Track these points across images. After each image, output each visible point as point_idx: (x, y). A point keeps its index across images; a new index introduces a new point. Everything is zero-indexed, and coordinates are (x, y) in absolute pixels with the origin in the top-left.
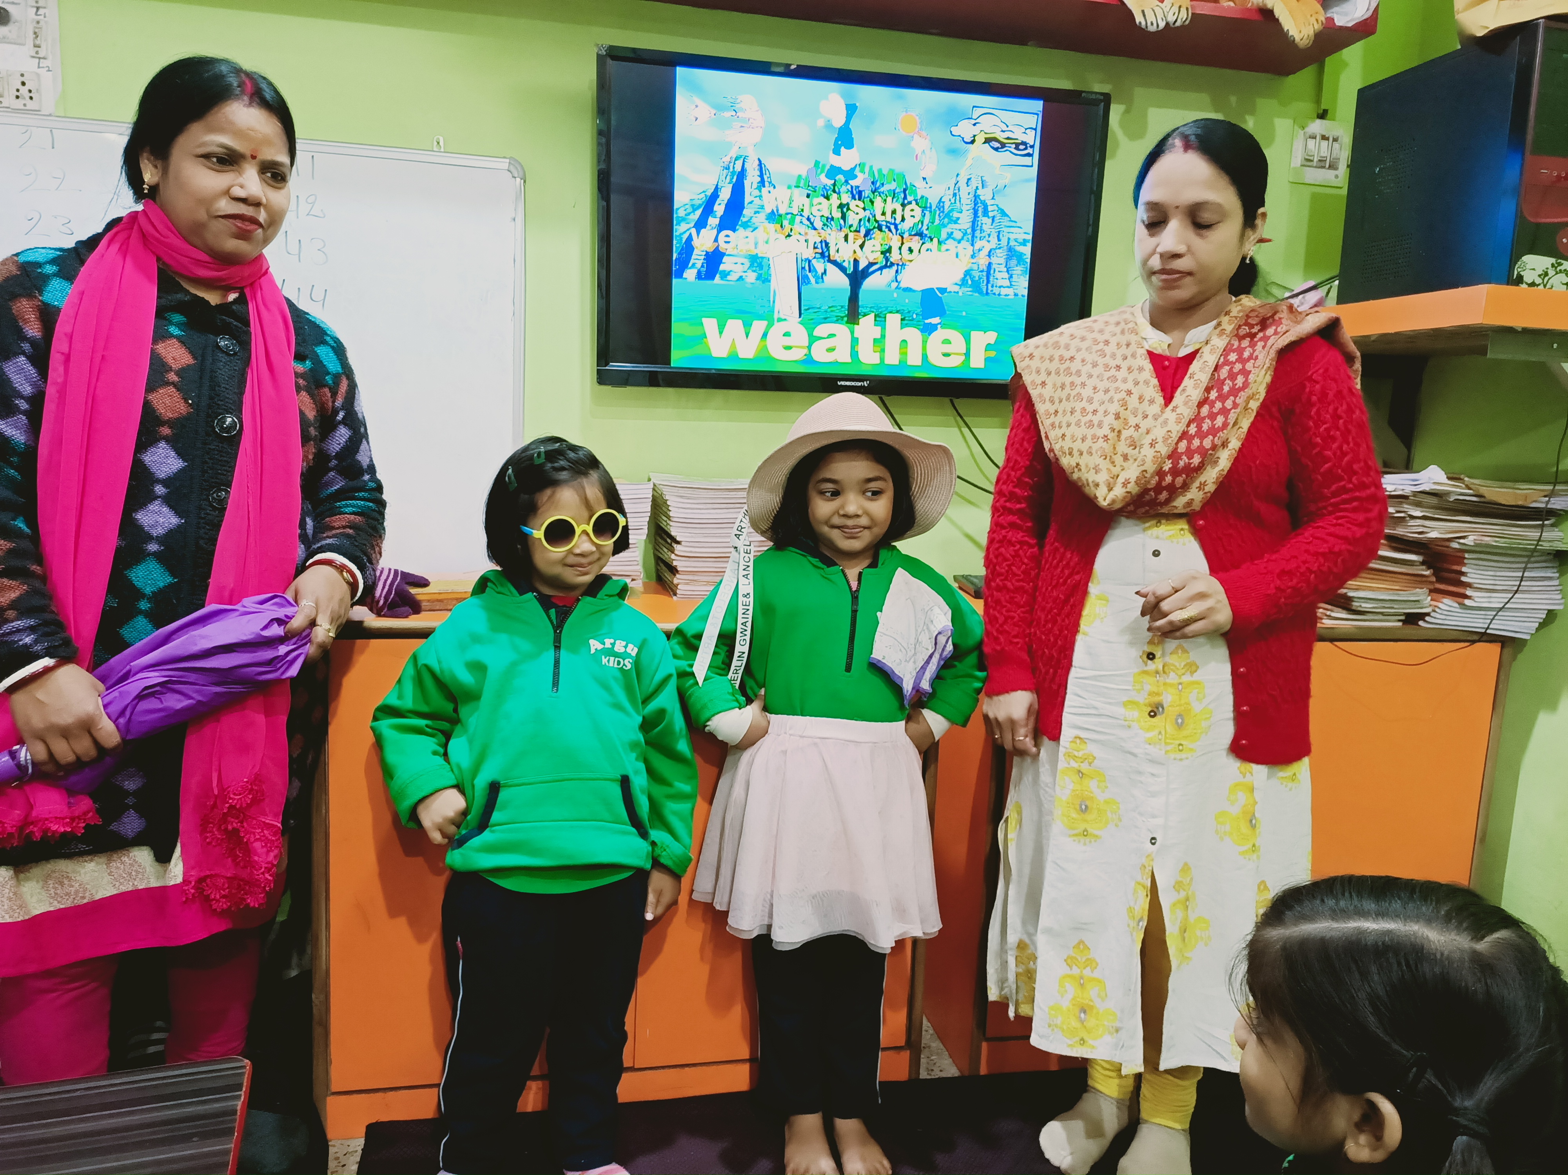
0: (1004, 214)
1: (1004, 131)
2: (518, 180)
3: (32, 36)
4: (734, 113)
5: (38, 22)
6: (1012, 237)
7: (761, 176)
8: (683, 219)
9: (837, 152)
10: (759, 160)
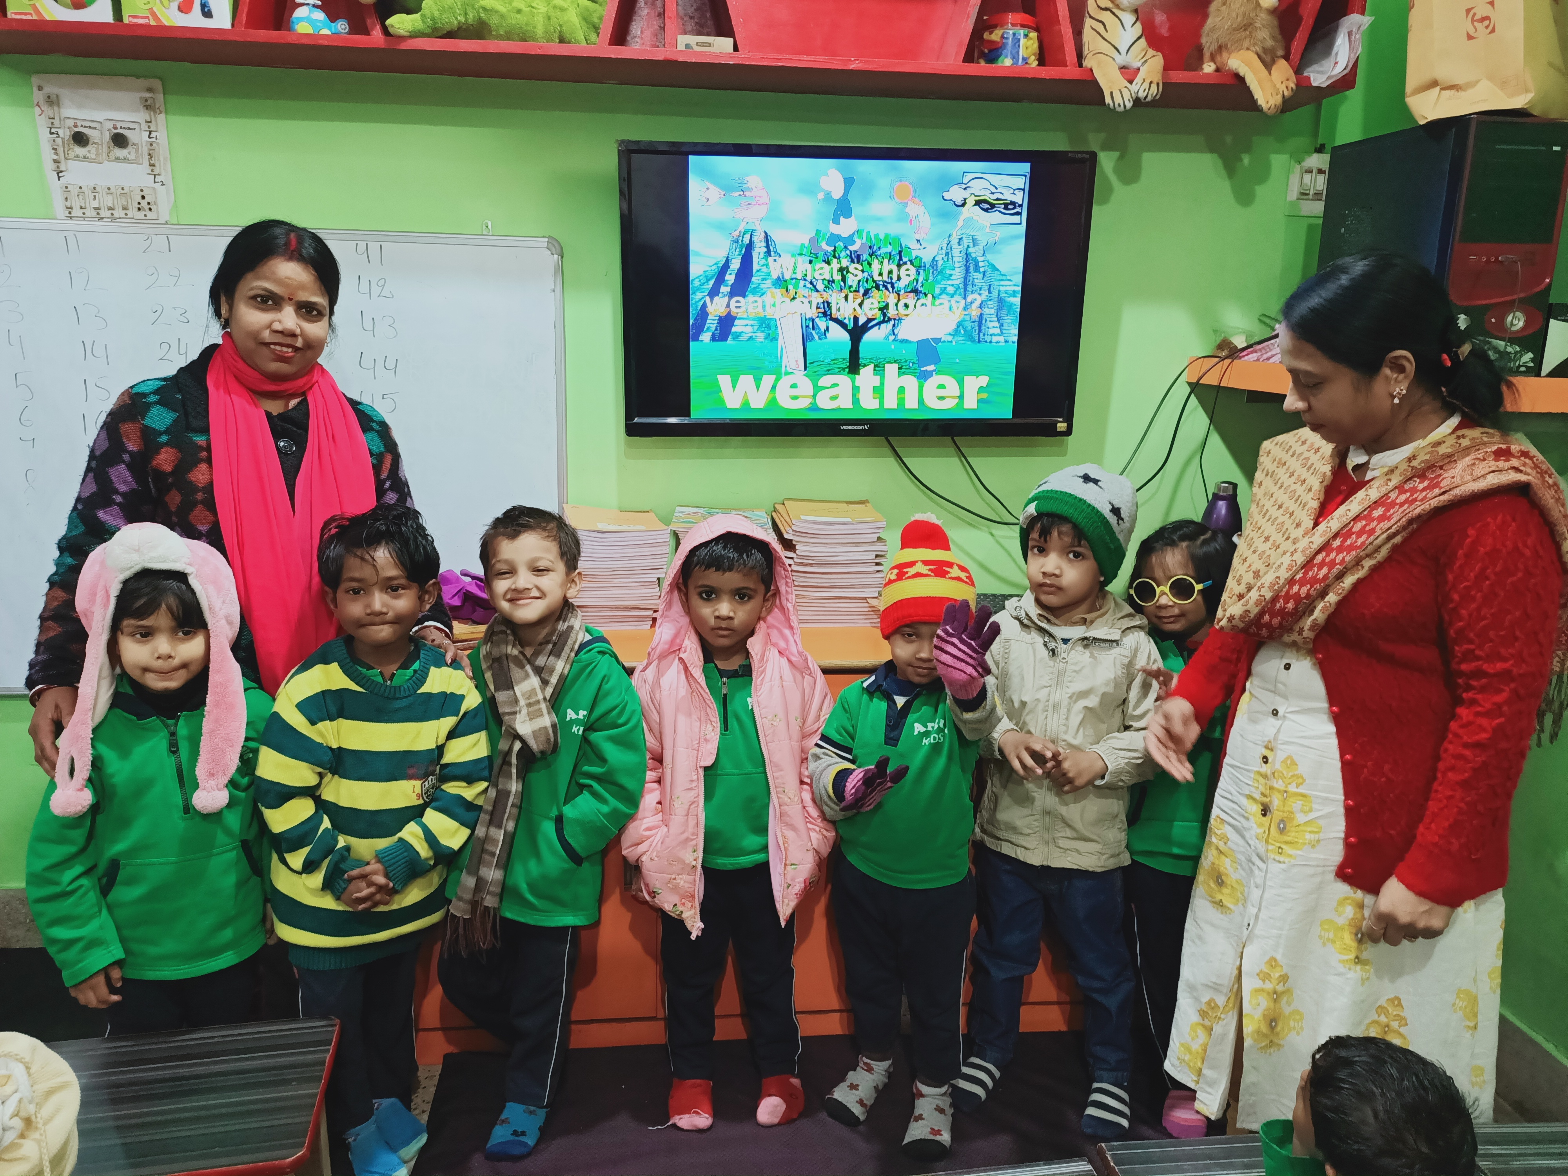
0: (995, 269)
1: (993, 193)
2: (556, 256)
3: (147, 157)
4: (741, 193)
5: (151, 145)
6: (1002, 288)
7: (768, 247)
8: (698, 289)
9: (836, 221)
10: (766, 233)
